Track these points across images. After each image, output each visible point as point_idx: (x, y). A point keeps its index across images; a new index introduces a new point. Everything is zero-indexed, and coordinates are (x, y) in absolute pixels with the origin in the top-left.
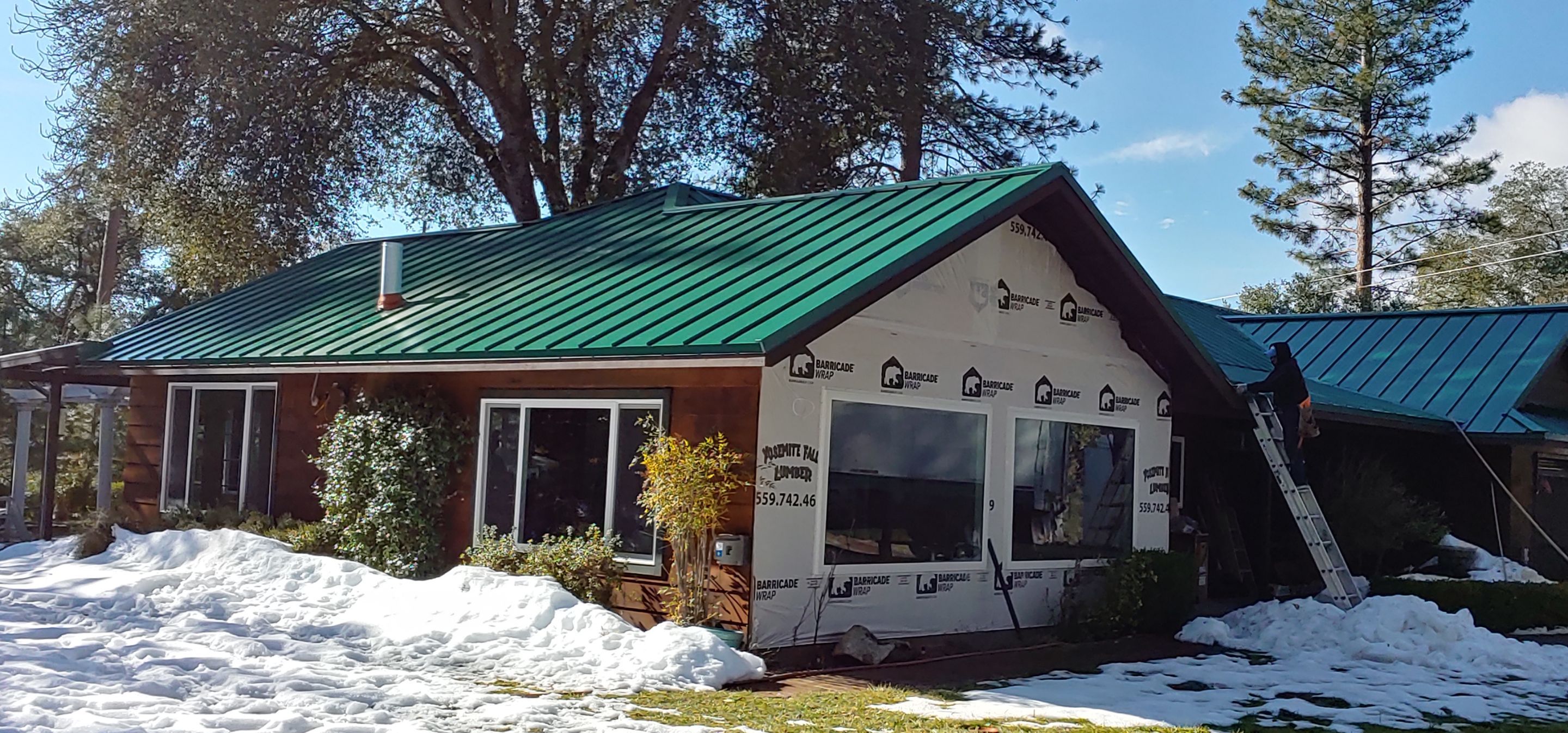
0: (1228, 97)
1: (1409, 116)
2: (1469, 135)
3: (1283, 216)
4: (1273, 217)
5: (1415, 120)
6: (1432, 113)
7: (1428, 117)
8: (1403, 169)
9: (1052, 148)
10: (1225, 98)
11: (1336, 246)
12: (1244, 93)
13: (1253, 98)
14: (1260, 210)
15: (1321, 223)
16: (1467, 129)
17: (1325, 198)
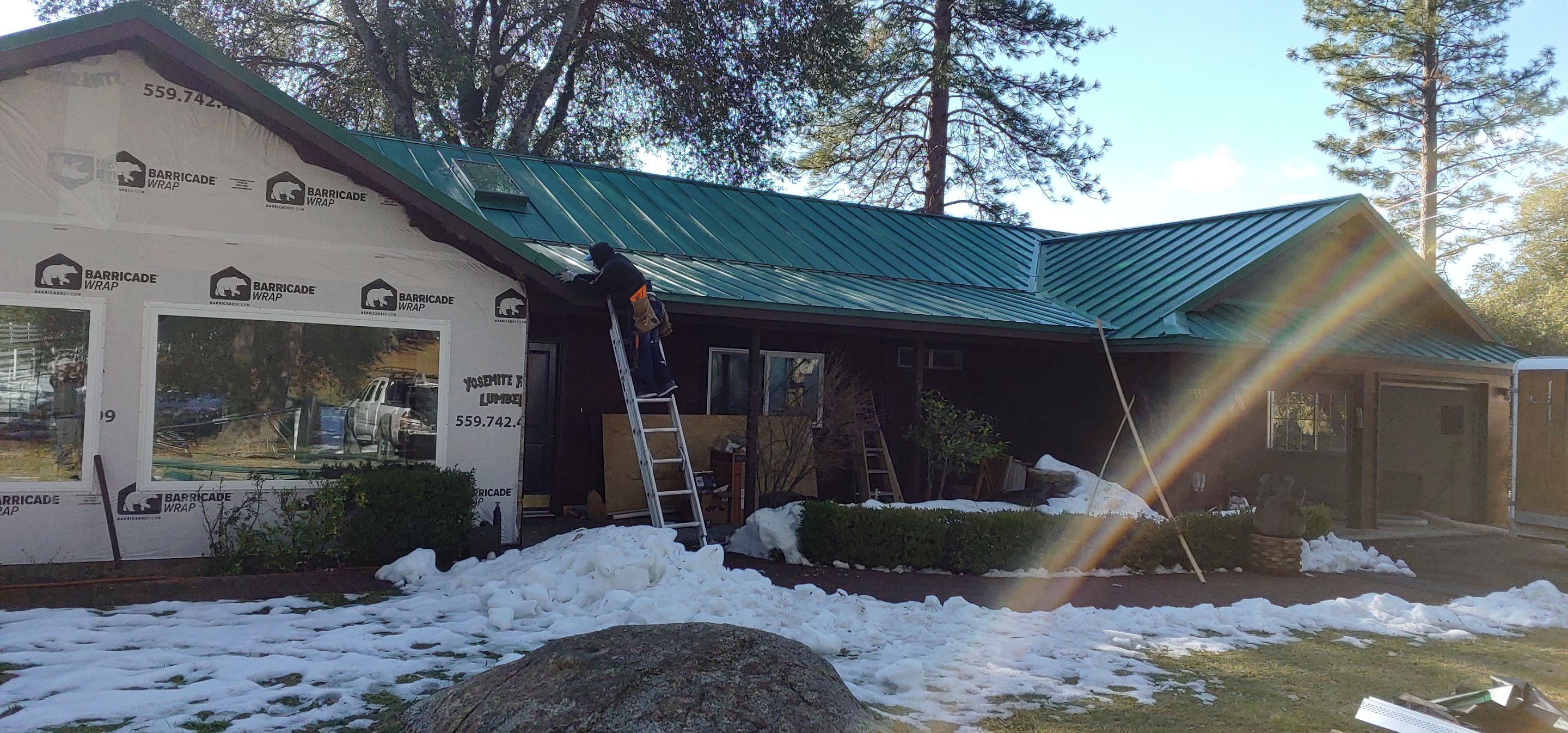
0: (1293, 55)
1: (1485, 55)
2: (1546, 68)
3: (1359, 164)
4: (1349, 165)
5: (1490, 60)
6: (1508, 51)
7: (1506, 56)
8: (1476, 108)
9: (1071, 110)
10: (1290, 56)
11: (1412, 188)
12: (1309, 51)
13: (1319, 54)
14: (1335, 160)
15: (1394, 168)
16: (1543, 63)
17: (1400, 143)
